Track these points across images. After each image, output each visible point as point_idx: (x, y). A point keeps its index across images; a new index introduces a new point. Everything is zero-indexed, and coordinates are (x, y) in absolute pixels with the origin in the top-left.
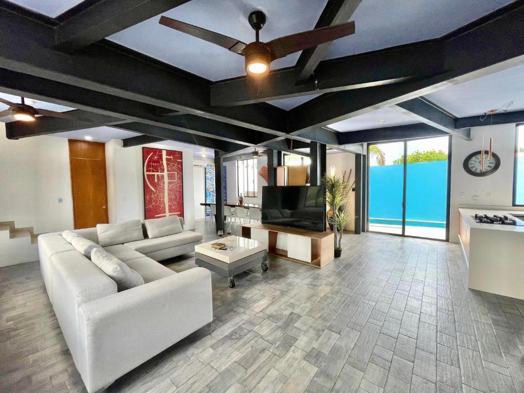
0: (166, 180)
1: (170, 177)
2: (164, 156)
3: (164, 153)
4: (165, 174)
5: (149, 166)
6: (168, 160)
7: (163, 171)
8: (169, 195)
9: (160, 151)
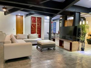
0: (37, 25)
1: (38, 24)
2: (36, 19)
3: (36, 18)
4: (37, 24)
5: (32, 21)
6: (37, 20)
7: (36, 23)
8: (37, 29)
9: (35, 17)
